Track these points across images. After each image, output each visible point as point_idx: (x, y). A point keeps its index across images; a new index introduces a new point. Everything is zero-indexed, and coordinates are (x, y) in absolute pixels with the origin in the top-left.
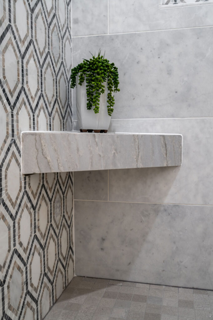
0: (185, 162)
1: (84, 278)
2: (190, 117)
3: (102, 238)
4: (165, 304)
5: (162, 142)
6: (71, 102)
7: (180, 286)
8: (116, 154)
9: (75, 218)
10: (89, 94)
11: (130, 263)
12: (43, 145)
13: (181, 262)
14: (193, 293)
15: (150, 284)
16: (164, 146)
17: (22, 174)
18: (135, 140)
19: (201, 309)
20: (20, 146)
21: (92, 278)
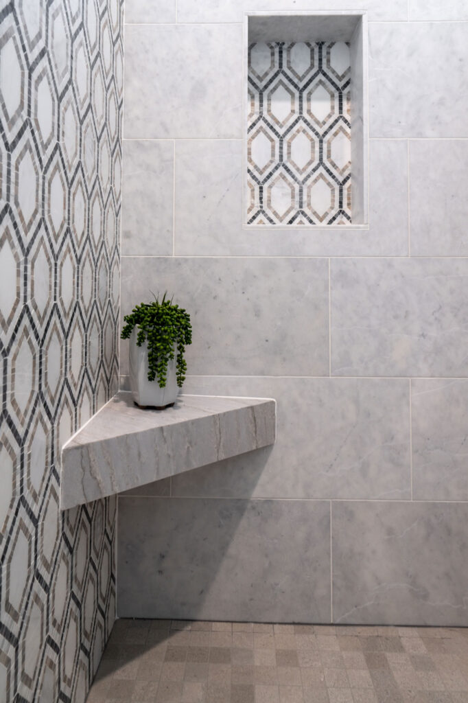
0: (279, 437)
1: (131, 621)
2: (286, 375)
3: (161, 555)
4: (257, 663)
5: (251, 416)
6: (118, 352)
7: (275, 621)
8: (190, 448)
9: (119, 524)
10: (152, 359)
11: (202, 592)
12: (92, 460)
13: (277, 584)
14: (295, 634)
15: (232, 622)
16: (253, 421)
17: (60, 512)
18: (215, 422)
19: (308, 665)
20: (59, 470)
21: (144, 619)
